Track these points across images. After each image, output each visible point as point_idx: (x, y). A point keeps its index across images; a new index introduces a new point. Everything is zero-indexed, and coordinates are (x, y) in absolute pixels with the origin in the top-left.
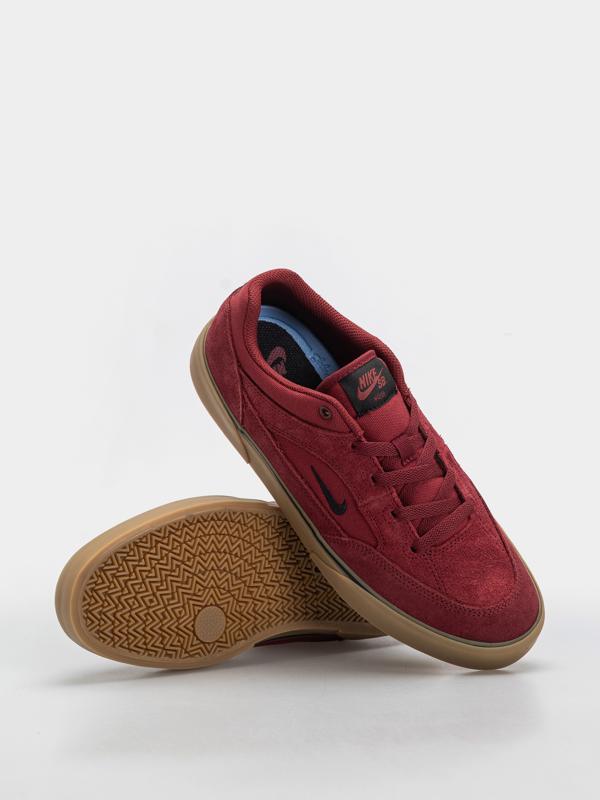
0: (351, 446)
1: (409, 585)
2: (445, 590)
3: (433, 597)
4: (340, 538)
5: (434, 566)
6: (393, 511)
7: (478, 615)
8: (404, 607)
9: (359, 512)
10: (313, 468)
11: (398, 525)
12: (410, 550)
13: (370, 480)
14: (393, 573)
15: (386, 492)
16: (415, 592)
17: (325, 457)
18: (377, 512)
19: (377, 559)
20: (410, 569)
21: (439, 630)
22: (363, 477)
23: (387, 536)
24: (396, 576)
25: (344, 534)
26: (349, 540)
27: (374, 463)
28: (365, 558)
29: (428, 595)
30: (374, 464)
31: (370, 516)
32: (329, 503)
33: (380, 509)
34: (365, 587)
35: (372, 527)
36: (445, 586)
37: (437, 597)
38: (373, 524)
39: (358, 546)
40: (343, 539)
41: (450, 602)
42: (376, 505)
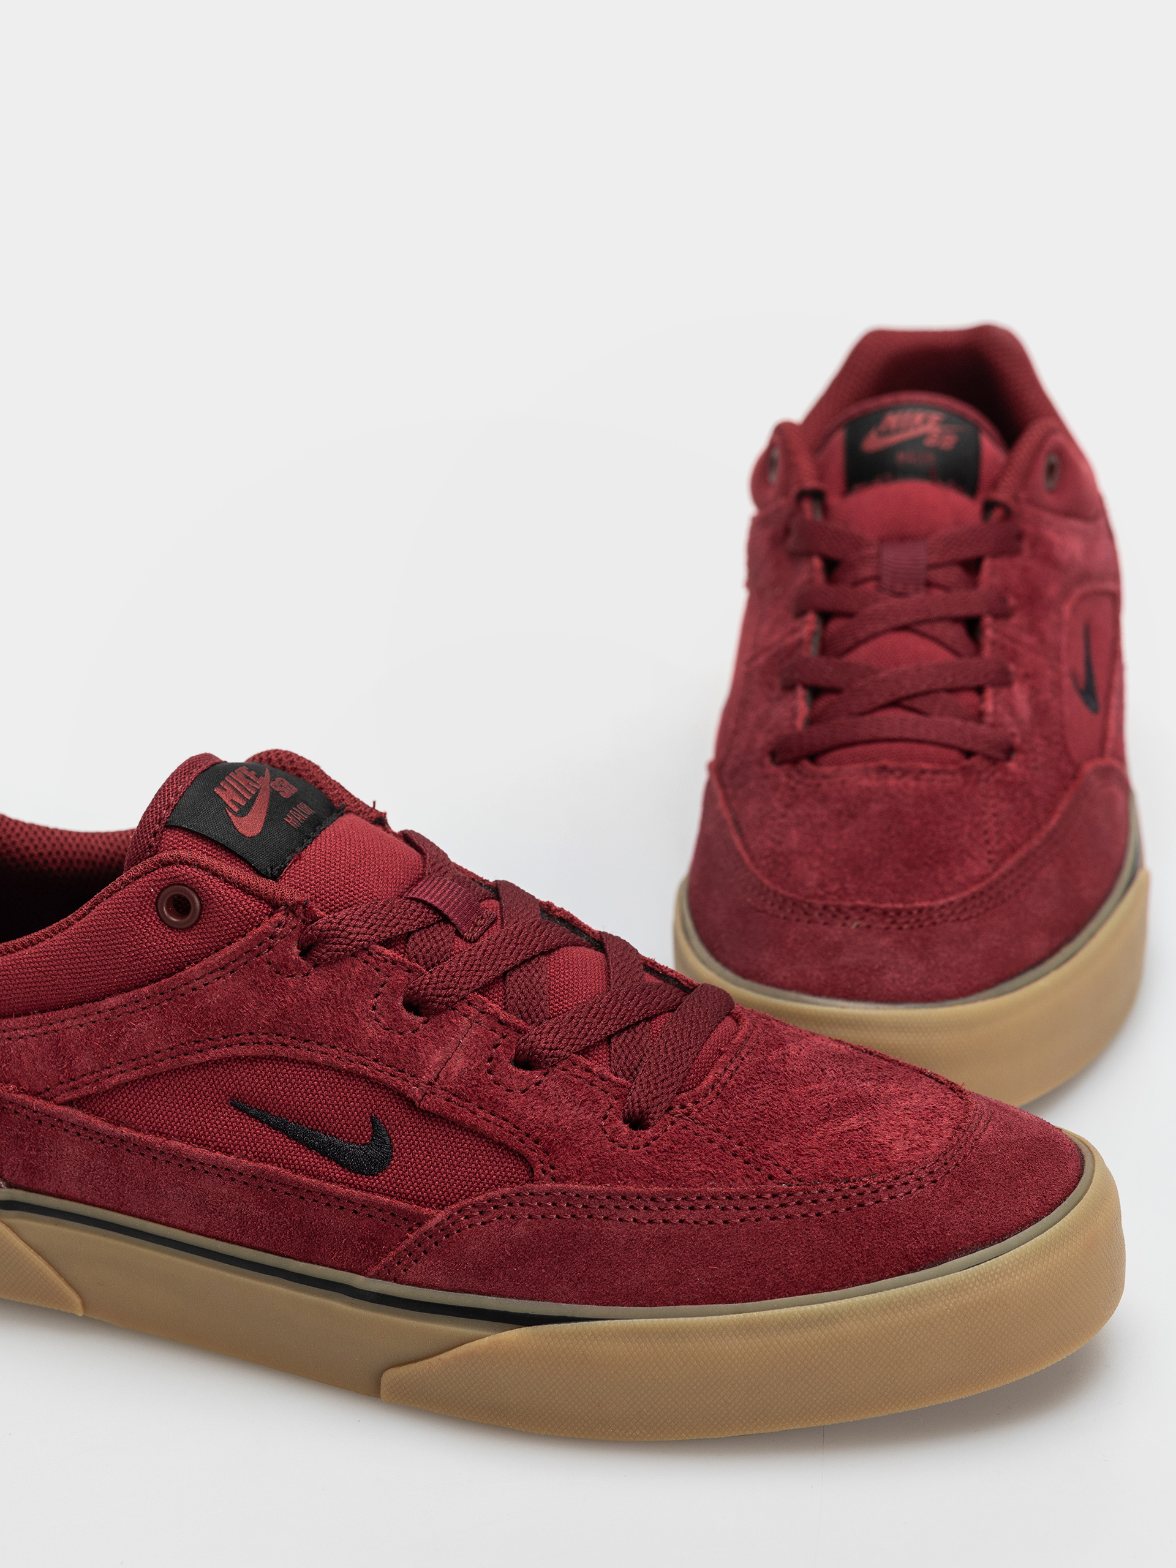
0: (300, 955)
1: (682, 1216)
2: (789, 1172)
3: (767, 1207)
4: (424, 1228)
5: (719, 1131)
6: (516, 1055)
7: (920, 1188)
8: (711, 1290)
9: (426, 1114)
10: (239, 1105)
11: (551, 1083)
12: (626, 1128)
13: (405, 1013)
14: (620, 1214)
15: (465, 1016)
16: (710, 1223)
17: (251, 1037)
18: (474, 1083)
19: (554, 1204)
20: (658, 1172)
21: (843, 1286)
22: (383, 1020)
23: (540, 1126)
24: (633, 1214)
25: (426, 1211)
26: (449, 1212)
27: (386, 961)
28: (520, 1230)
29: (752, 1209)
30: (389, 963)
31: (463, 1107)
32: (337, 1162)
33: (478, 1070)
34: (569, 1315)
35: (489, 1128)
36: (782, 1163)
37: (777, 1199)
38: (484, 1119)
39: (481, 1213)
40: (431, 1224)
41: (822, 1191)
42: (459, 1063)
